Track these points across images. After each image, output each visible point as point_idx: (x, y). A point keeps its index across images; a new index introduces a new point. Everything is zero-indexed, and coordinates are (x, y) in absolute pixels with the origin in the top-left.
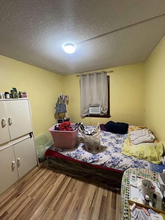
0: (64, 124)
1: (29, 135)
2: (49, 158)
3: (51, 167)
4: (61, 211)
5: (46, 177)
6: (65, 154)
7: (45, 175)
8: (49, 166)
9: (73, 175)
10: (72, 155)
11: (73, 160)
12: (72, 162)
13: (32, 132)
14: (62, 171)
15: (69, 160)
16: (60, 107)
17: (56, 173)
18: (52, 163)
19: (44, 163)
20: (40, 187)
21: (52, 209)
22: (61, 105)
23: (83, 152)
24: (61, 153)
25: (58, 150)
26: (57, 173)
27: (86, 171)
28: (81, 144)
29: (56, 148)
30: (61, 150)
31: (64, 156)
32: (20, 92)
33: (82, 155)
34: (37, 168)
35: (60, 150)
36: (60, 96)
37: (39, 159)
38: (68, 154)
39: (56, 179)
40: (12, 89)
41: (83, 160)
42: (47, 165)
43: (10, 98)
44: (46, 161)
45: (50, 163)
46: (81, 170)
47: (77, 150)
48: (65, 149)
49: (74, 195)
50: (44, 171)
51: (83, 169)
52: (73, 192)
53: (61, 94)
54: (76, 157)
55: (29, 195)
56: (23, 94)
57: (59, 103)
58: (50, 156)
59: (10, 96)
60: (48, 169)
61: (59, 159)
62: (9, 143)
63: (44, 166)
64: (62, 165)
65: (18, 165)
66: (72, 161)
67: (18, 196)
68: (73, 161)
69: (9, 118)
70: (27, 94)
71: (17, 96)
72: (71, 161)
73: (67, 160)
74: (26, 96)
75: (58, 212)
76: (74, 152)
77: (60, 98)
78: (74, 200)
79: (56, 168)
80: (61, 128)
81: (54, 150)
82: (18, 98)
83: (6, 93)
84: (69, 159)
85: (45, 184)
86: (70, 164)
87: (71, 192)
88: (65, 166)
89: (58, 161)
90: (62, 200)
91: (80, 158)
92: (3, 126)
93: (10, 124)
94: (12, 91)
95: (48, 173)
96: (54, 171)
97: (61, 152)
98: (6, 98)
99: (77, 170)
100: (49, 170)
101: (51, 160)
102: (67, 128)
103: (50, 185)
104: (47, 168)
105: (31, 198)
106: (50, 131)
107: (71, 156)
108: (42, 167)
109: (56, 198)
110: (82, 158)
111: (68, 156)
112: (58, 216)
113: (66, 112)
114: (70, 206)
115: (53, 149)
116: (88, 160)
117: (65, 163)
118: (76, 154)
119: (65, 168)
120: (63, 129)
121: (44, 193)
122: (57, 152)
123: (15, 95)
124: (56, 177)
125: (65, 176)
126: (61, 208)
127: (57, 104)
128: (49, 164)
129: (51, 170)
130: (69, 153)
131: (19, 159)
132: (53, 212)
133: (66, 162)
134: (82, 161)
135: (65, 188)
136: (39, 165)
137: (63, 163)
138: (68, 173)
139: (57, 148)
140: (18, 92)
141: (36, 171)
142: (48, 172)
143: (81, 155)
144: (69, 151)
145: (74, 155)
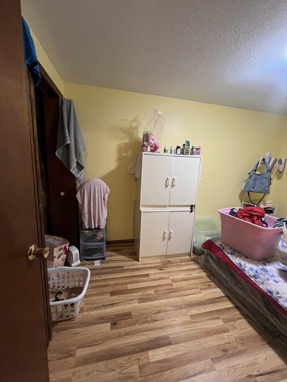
0: (250, 211)
1: (190, 208)
2: (208, 254)
3: (206, 268)
4: (198, 327)
5: (195, 275)
6: (234, 260)
7: (195, 272)
8: (204, 265)
9: (238, 305)
10: (247, 269)
11: (246, 278)
12: (244, 281)
13: (195, 205)
14: (222, 286)
15: (238, 274)
16: (255, 180)
17: (210, 281)
18: (209, 263)
19: (199, 257)
20: (184, 280)
21: (190, 314)
22: (259, 177)
23: (276, 279)
24: (228, 255)
25: (224, 249)
26: (213, 281)
27: (270, 317)
28: (278, 264)
29: (222, 243)
30: (230, 252)
31: (232, 264)
32: (193, 147)
33: (271, 281)
34: (189, 257)
35: (228, 250)
36: (262, 158)
37: (194, 248)
38: (241, 265)
39: (208, 288)
40: (185, 143)
41: (270, 292)
42: (202, 261)
43: (180, 154)
44: (203, 257)
45: (207, 261)
46: (258, 308)
47: (262, 268)
48: (237, 254)
49: (228, 331)
50: (195, 266)
51: (265, 309)
52: (228, 326)
53: (267, 156)
54: (255, 277)
55: (171, 277)
56: (197, 150)
57: (258, 173)
58: (209, 250)
59: (181, 152)
60: (202, 268)
61: (221, 263)
62: (167, 208)
63: (197, 260)
64: (224, 276)
65: (170, 238)
66: (244, 278)
67: (161, 270)
68: (246, 280)
69: (174, 179)
70: (201, 151)
71: (188, 152)
72: (242, 277)
73: (235, 273)
74: (199, 153)
75: (195, 325)
76: (255, 267)
77: (262, 164)
78: (225, 336)
79: (213, 274)
80: (241, 214)
81: (218, 246)
82: (188, 155)
83: (178, 147)
84: (239, 272)
85: (191, 282)
86: (240, 283)
87: (224, 323)
88: (228, 279)
89: (219, 266)
90: (207, 318)
91: (263, 283)
92: (166, 186)
93: (173, 186)
94: (184, 145)
95: (200, 273)
96: (208, 276)
97: (228, 253)
98: (176, 154)
99: (251, 302)
100: (202, 270)
101: (209, 257)
102: (255, 219)
103: (197, 288)
104: (200, 266)
105: (171, 283)
106: (219, 212)
107: (244, 270)
108: (195, 261)
109: (198, 307)
110: (269, 288)
111: (238, 266)
112: (194, 328)
113: (267, 192)
114: (215, 337)
115: (218, 243)
116: (283, 299)
117: (230, 276)
118: (257, 272)
119: (228, 284)
120: (244, 217)
121: (186, 290)
122: (222, 250)
123: (186, 150)
124: (209, 285)
125: (224, 295)
126: (200, 324)
127: (251, 174)
128: (205, 262)
129: (205, 271)
130: (243, 263)
131: (172, 231)
132: (188, 318)
133: (233, 276)
134: (266, 291)
135: (217, 309)
136: (192, 256)
137: (227, 275)
138: (230, 295)
139: (223, 245)
140: (191, 148)
141: (186, 260)
142: (200, 270)
143: (268, 279)
144: (244, 260)
145: (251, 272)
